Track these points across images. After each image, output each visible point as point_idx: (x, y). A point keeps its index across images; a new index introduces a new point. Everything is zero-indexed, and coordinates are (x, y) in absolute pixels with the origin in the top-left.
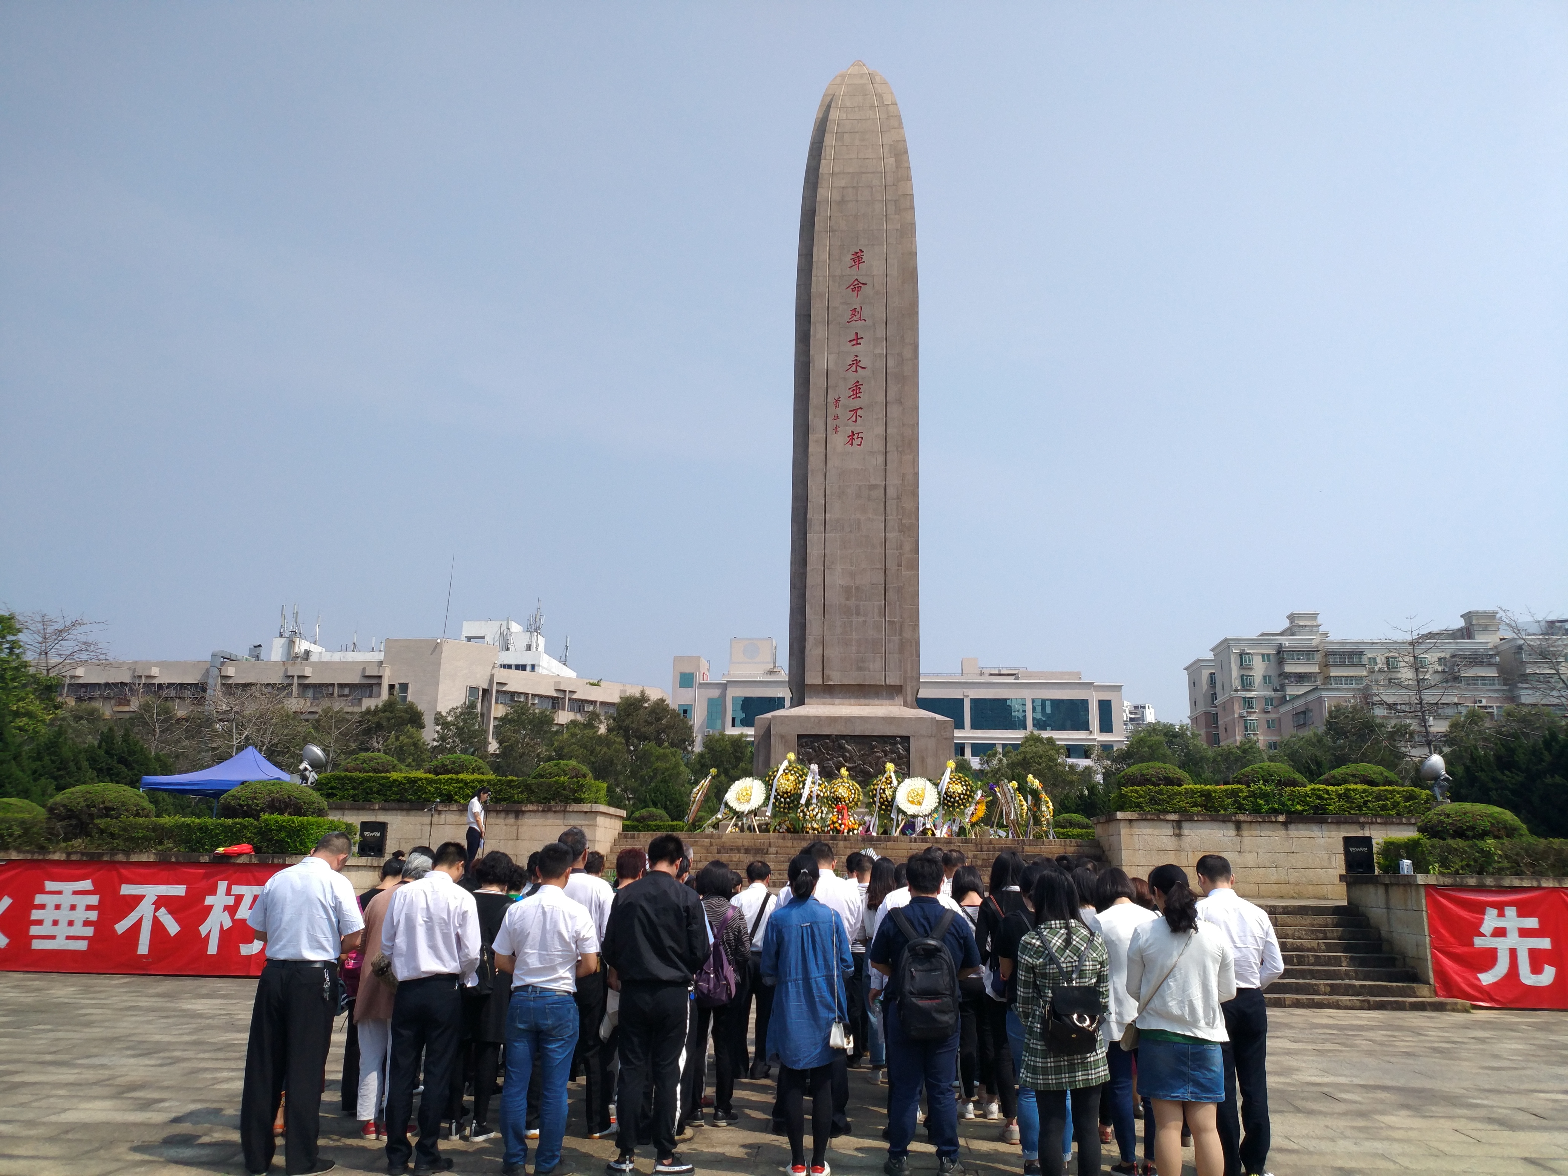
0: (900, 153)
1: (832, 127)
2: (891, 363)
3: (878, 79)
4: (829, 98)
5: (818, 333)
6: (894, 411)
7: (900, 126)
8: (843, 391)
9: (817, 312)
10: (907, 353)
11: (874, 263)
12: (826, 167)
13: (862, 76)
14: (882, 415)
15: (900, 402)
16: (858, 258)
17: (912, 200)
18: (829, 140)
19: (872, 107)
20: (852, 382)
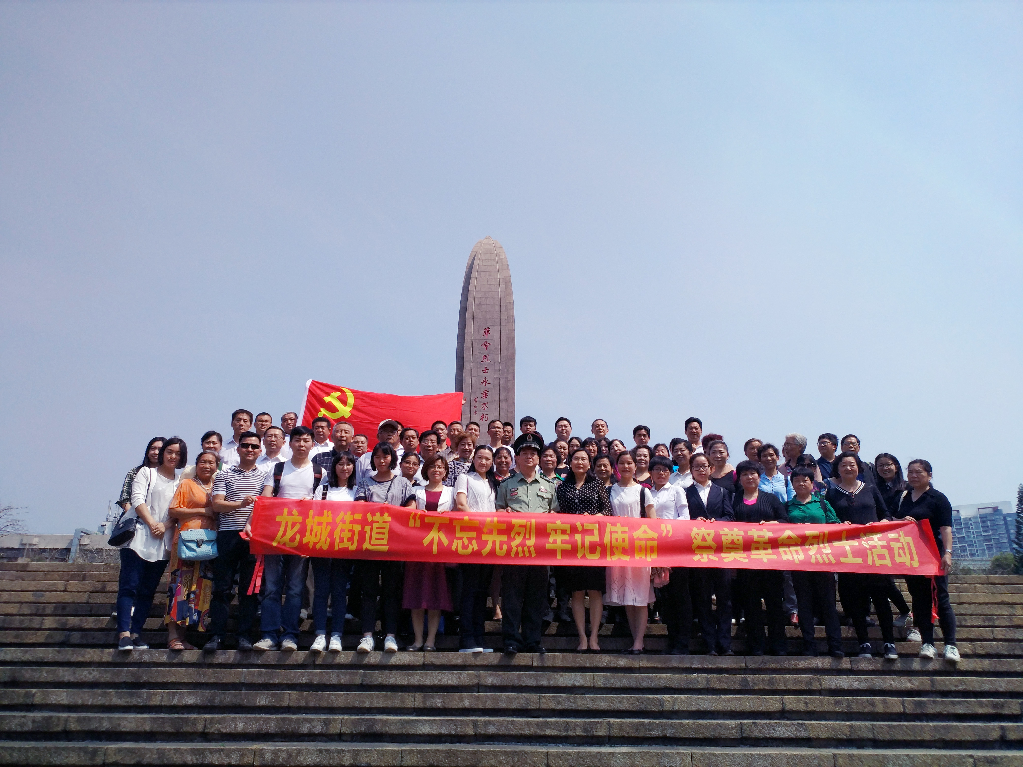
0: (507, 282)
1: (475, 268)
2: (502, 382)
3: (497, 245)
4: (474, 254)
5: (467, 366)
6: (503, 405)
7: (508, 269)
8: (479, 395)
9: (467, 356)
10: (510, 377)
11: (495, 335)
12: (472, 287)
13: (490, 244)
14: (497, 407)
15: (506, 401)
16: (487, 331)
17: (513, 305)
18: (474, 275)
19: (495, 260)
20: (483, 391)
